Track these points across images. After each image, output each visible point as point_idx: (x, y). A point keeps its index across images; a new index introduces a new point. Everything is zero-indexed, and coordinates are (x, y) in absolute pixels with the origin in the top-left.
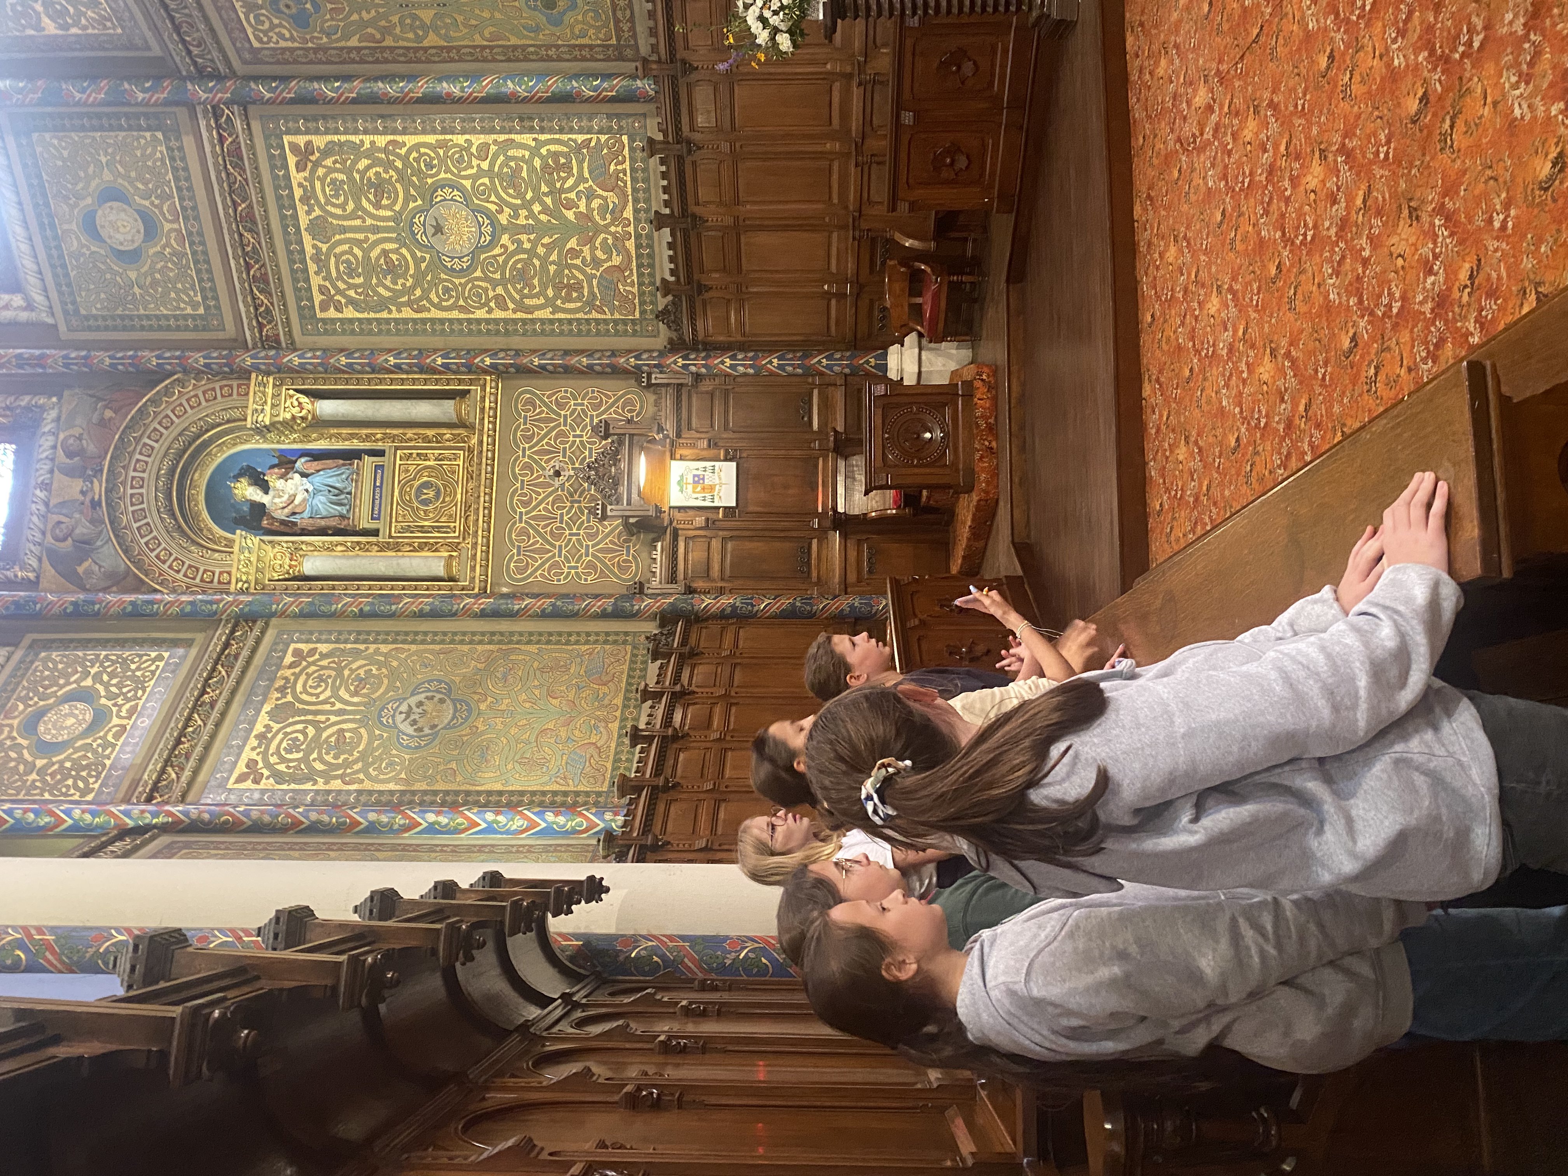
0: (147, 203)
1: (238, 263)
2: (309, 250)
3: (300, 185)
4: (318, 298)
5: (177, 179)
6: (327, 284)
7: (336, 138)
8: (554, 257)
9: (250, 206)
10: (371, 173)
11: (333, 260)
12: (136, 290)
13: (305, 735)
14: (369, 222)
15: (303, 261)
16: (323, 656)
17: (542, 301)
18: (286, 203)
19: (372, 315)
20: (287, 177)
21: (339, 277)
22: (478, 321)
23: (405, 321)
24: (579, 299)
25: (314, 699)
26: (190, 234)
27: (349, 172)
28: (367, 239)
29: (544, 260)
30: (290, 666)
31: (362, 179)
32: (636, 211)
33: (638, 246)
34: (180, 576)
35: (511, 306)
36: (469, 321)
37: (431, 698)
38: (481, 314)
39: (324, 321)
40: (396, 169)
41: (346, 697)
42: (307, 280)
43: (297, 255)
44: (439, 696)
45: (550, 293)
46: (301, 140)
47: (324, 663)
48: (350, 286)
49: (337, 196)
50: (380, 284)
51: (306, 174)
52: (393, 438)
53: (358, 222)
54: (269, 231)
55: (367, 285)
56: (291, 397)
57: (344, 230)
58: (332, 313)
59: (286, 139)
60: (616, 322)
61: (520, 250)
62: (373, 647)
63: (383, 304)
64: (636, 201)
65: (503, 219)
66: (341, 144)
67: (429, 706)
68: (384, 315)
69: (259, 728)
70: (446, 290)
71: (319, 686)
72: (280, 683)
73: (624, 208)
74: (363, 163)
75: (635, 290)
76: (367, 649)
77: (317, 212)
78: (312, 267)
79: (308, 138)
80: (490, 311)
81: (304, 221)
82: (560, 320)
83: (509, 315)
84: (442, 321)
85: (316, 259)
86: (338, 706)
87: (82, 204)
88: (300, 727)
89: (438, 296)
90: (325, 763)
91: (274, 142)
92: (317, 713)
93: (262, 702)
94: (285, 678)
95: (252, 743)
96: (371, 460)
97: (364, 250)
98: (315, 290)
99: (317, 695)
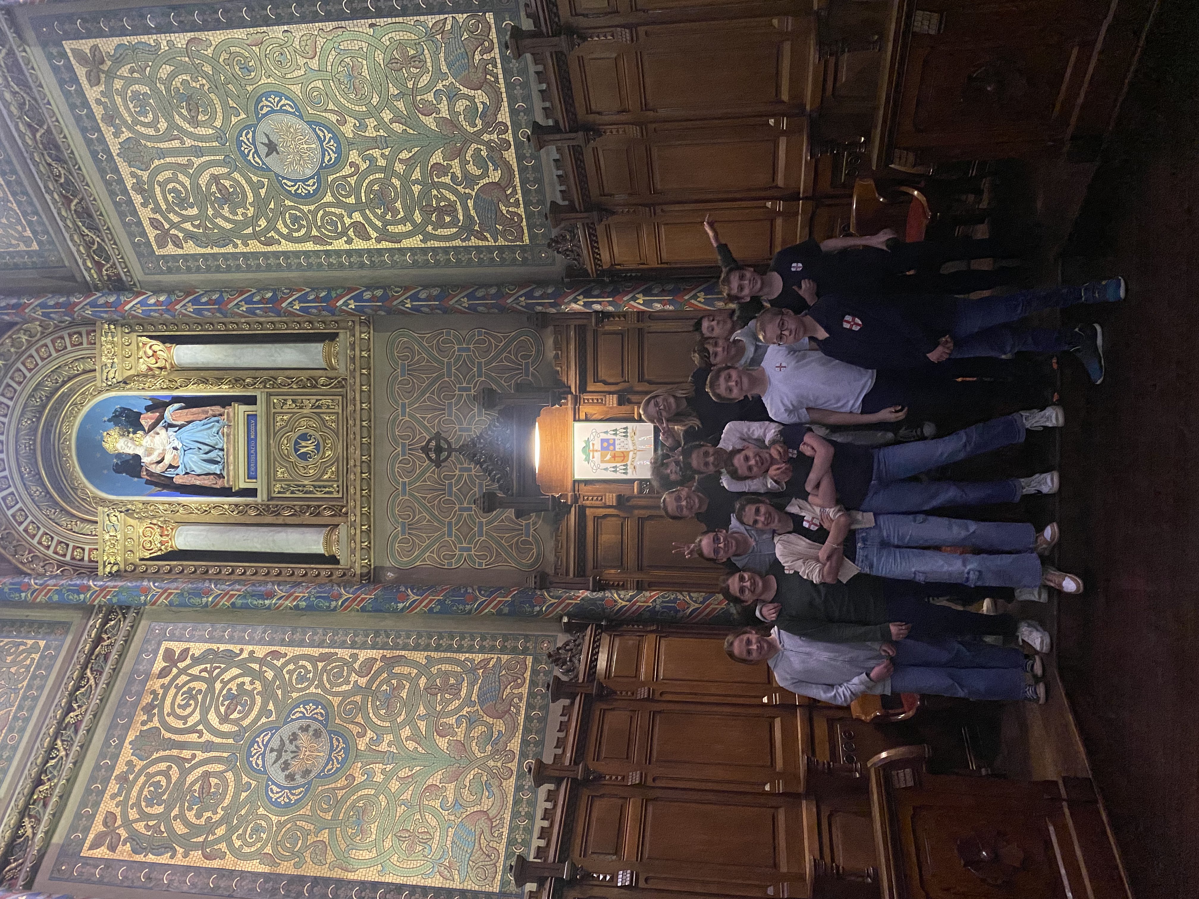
2: (128, 180)
3: (98, 102)
4: (152, 234)
6: (158, 216)
7: (125, 40)
8: (417, 175)
10: (177, 82)
11: (158, 189)
13: (168, 778)
14: (189, 143)
15: (125, 191)
16: (196, 661)
17: (409, 227)
18: (88, 124)
19: (216, 250)
20: (81, 93)
21: (170, 210)
22: (338, 253)
23: (255, 255)
24: (454, 223)
25: (179, 724)
27: (151, 81)
28: (190, 164)
29: (405, 179)
31: (168, 90)
32: (513, 112)
33: (520, 158)
35: (374, 235)
36: (327, 253)
37: (306, 728)
38: (340, 244)
39: (163, 257)
40: (206, 76)
41: (216, 723)
42: (135, 213)
43: (116, 186)
44: (315, 725)
45: (418, 217)
46: (85, 45)
47: (195, 671)
48: (186, 219)
49: (144, 112)
50: (218, 214)
51: (102, 88)
52: (265, 383)
53: (176, 144)
54: (78, 163)
55: (202, 215)
56: (144, 345)
57: (162, 154)
58: (170, 249)
59: (67, 45)
60: (501, 248)
61: (373, 168)
62: (248, 649)
63: (225, 238)
64: (512, 100)
65: (348, 130)
66: (134, 48)
67: (303, 741)
68: (230, 249)
69: (120, 768)
70: (295, 219)
71: (188, 705)
72: (147, 699)
73: (498, 109)
74: (166, 70)
75: (521, 211)
76: (242, 650)
77: (126, 134)
78: (137, 199)
79: (91, 42)
80: (349, 241)
81: (113, 145)
82: (433, 249)
83: (372, 244)
84: (297, 254)
85: (139, 188)
86: (207, 736)
88: (163, 766)
89: (286, 226)
90: (186, 823)
91: (54, 51)
92: (183, 746)
93: (127, 728)
94: (154, 692)
95: (113, 787)
96: (242, 409)
97: (190, 176)
98: (146, 224)
99: (185, 719)
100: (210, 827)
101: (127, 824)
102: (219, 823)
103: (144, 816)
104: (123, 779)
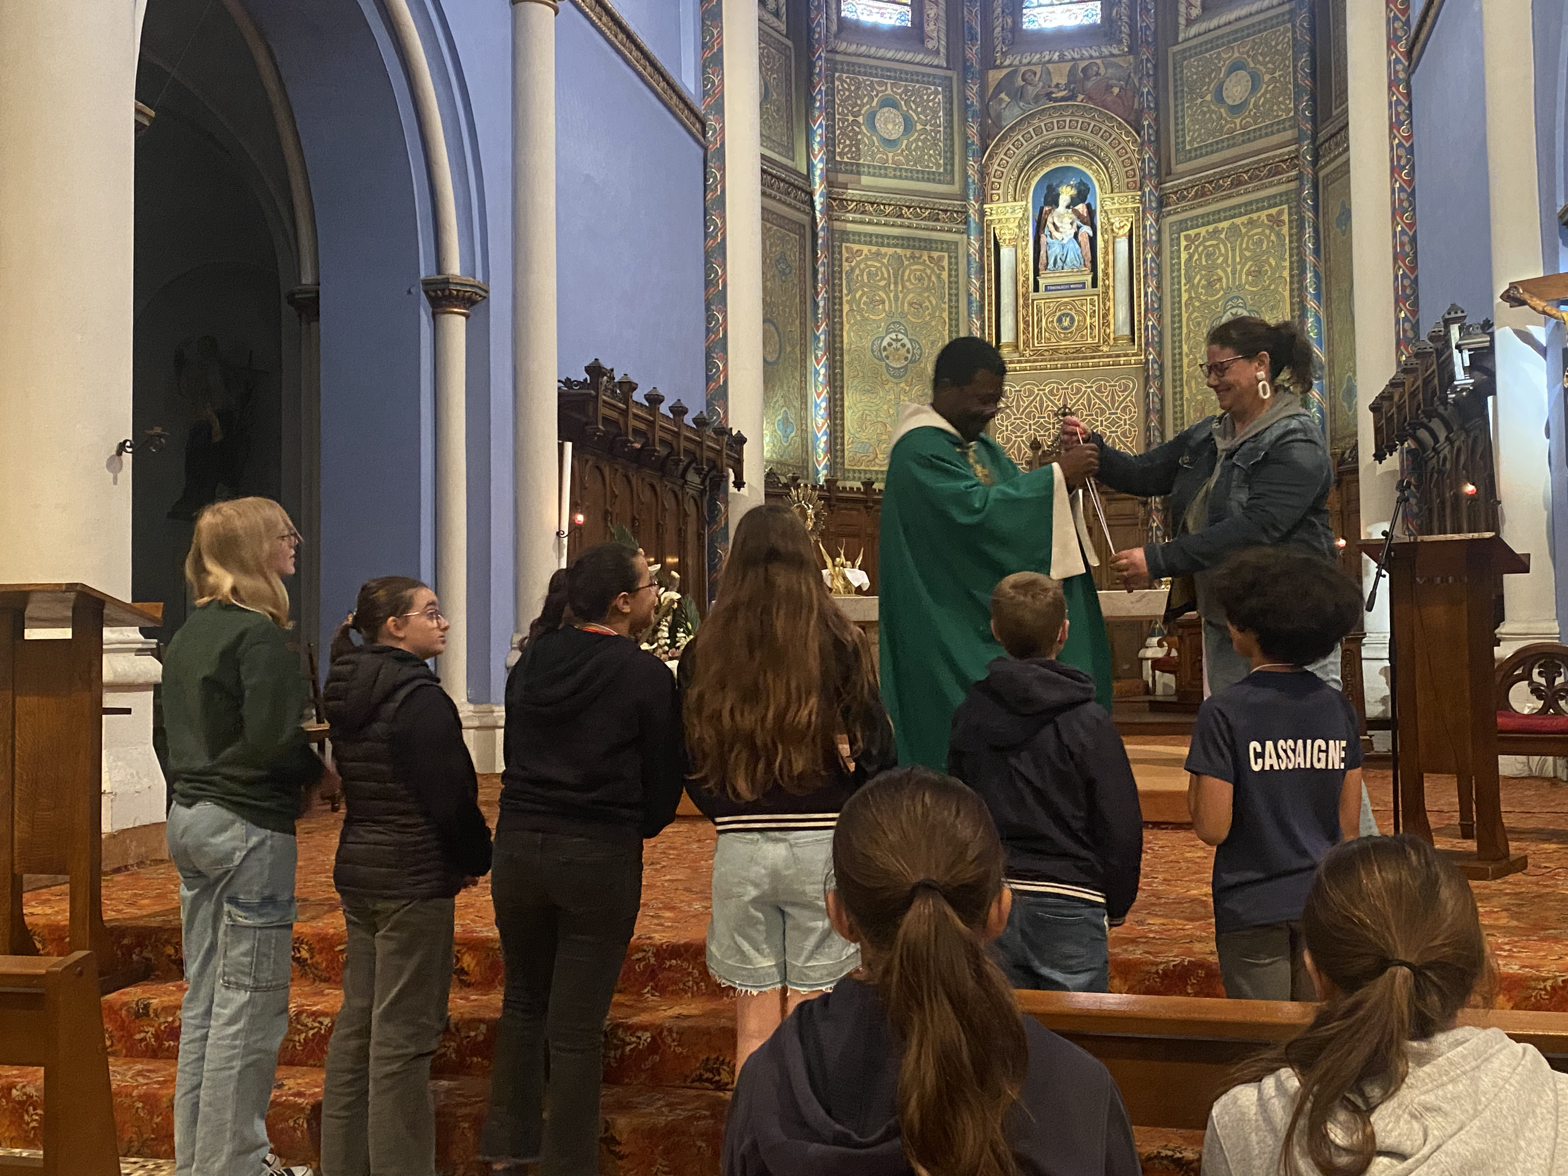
0: (1251, 106)
1: (1212, 175)
2: (1221, 225)
3: (1259, 217)
4: (1192, 232)
5: (1266, 127)
6: (1201, 239)
7: (1287, 241)
9: (1246, 183)
10: (1267, 267)
11: (1215, 242)
12: (1200, 100)
13: (880, 280)
14: (1239, 267)
15: (1215, 222)
18: (1248, 208)
19: (1183, 272)
20: (1263, 208)
21: (1205, 248)
22: (1181, 347)
23: (1180, 296)
25: (906, 278)
26: (1233, 138)
27: (1268, 252)
28: (1228, 266)
30: (929, 257)
31: (1264, 261)
34: (996, 167)
36: (1180, 341)
37: (908, 351)
38: (1185, 348)
39: (1179, 238)
40: (1270, 285)
41: (908, 298)
42: (1203, 225)
43: (1216, 217)
44: (909, 356)
45: (1199, 397)
46: (1285, 217)
47: (934, 278)
48: (1200, 255)
49: (1254, 244)
50: (1202, 277)
51: (1266, 221)
52: (1105, 292)
53: (1238, 260)
54: (1230, 197)
55: (1201, 267)
56: (1127, 220)
57: (1233, 250)
58: (1183, 243)
59: (1286, 206)
62: (947, 306)
66: (1284, 245)
67: (903, 351)
68: (1183, 281)
69: (883, 250)
70: (1199, 324)
71: (916, 279)
72: (917, 254)
74: (1272, 261)
77: (1244, 231)
78: (1211, 228)
79: (1287, 221)
80: (1187, 355)
81: (1238, 221)
83: (1185, 369)
84: (1180, 321)
85: (1216, 231)
86: (901, 295)
87: (1249, 60)
89: (1196, 317)
90: (861, 297)
91: (1284, 198)
92: (896, 284)
93: (902, 247)
94: (920, 257)
95: (874, 249)
96: (1089, 278)
97: (1222, 264)
98: (1197, 231)
99: (909, 280)
100: (860, 311)
101: (858, 263)
102: (862, 316)
103: (862, 271)
104: (878, 254)
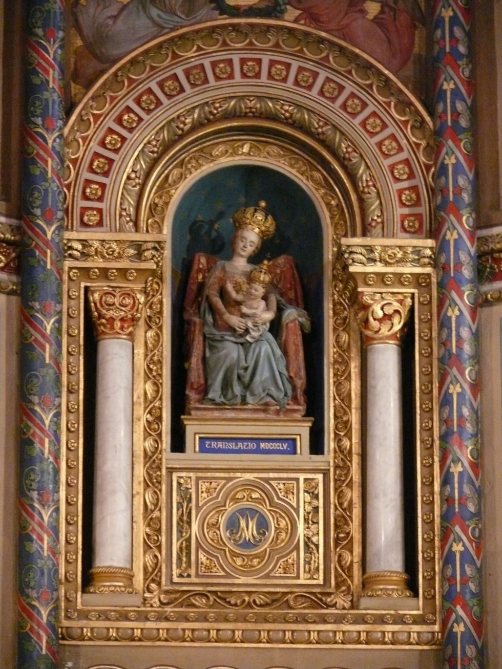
34: (94, 148)
52: (343, 467)
56: (401, 302)
96: (305, 430)
